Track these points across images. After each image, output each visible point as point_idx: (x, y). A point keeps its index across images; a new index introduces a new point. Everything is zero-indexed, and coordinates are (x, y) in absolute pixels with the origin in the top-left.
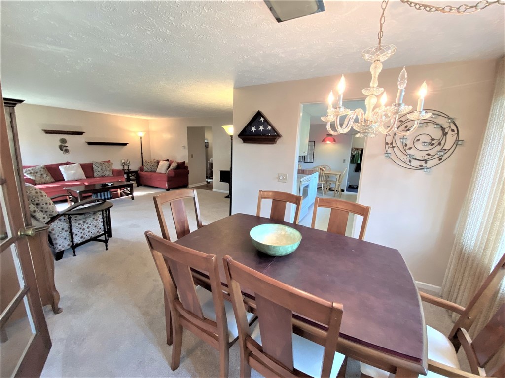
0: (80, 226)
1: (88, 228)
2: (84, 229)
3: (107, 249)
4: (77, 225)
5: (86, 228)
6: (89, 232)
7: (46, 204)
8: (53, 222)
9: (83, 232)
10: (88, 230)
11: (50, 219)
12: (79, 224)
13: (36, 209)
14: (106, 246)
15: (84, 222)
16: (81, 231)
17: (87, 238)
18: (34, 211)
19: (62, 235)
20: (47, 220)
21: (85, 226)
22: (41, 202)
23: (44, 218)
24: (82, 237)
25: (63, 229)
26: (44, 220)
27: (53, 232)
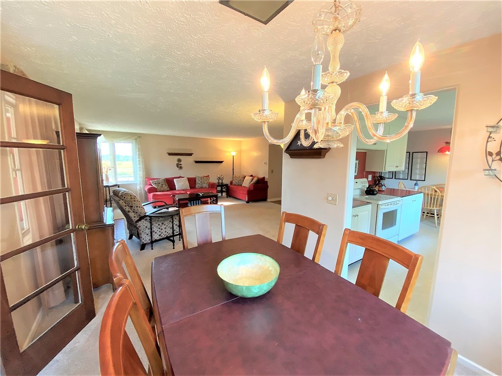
0: (159, 227)
1: (165, 228)
2: (162, 229)
3: (174, 248)
4: (157, 225)
5: (163, 228)
6: (166, 232)
7: (137, 207)
8: (140, 221)
9: (161, 231)
10: (165, 230)
11: (138, 218)
12: (159, 225)
13: (130, 210)
14: (174, 245)
15: (163, 224)
16: (160, 230)
17: (164, 236)
18: (129, 212)
19: (146, 231)
20: (137, 219)
21: (163, 227)
22: (134, 206)
23: (135, 217)
24: (160, 235)
25: (146, 227)
26: (135, 219)
27: (140, 229)
